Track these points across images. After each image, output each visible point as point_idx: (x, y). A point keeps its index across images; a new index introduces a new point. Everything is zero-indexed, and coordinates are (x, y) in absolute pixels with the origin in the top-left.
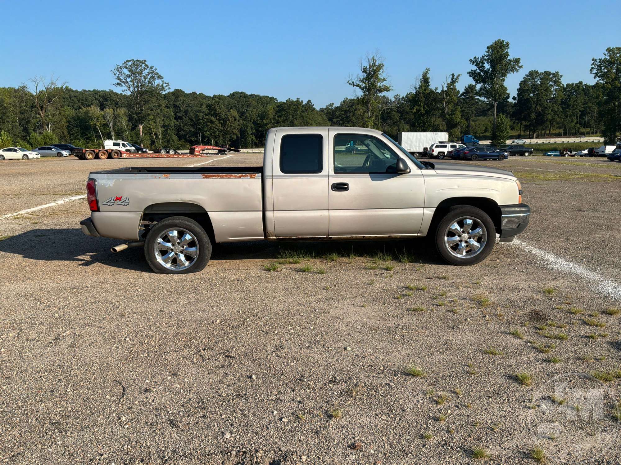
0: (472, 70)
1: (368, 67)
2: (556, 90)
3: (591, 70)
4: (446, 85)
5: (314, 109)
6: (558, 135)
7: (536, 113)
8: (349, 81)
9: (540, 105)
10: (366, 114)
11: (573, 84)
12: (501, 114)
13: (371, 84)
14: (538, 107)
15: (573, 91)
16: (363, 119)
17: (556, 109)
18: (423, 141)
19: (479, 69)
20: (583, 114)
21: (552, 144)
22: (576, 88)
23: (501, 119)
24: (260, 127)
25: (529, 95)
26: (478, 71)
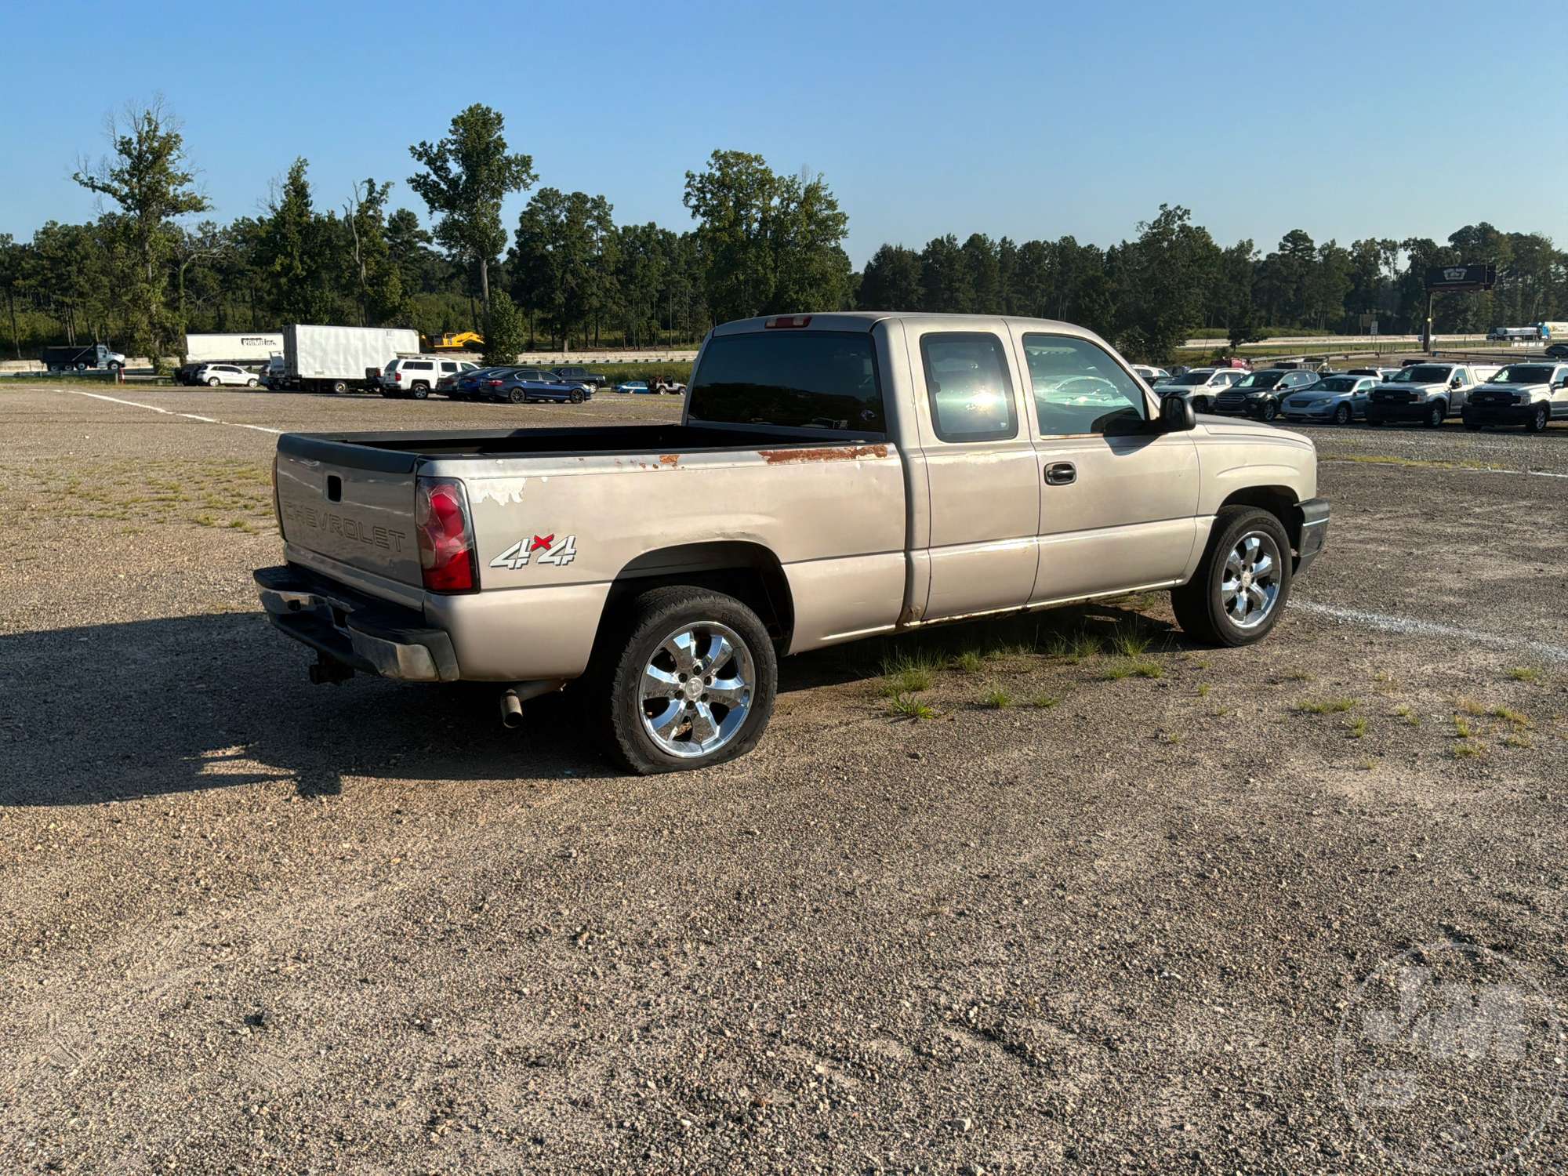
0: (418, 176)
1: (135, 140)
2: (602, 239)
3: (686, 197)
4: (356, 208)
6: (614, 345)
7: (564, 291)
8: (77, 174)
9: (573, 273)
10: (139, 269)
11: (636, 227)
12: (500, 291)
13: (149, 188)
14: (569, 277)
15: (638, 244)
17: (608, 285)
18: (357, 352)
19: (436, 173)
20: (664, 298)
21: (613, 365)
22: (644, 239)
23: (501, 303)
25: (544, 247)
26: (433, 177)
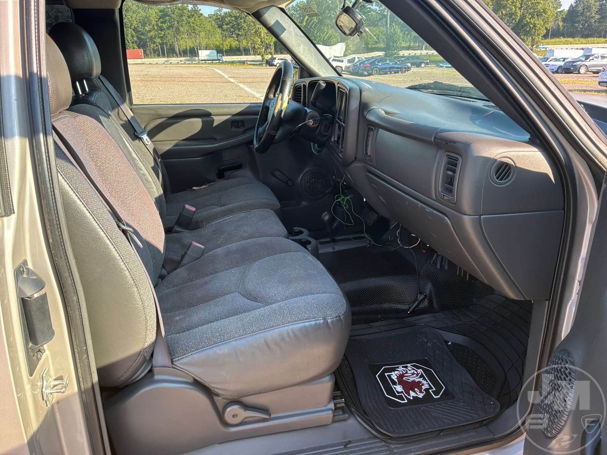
5: (201, 14)
12: (394, 24)
16: (255, 25)
23: (394, 30)
24: (142, 34)
